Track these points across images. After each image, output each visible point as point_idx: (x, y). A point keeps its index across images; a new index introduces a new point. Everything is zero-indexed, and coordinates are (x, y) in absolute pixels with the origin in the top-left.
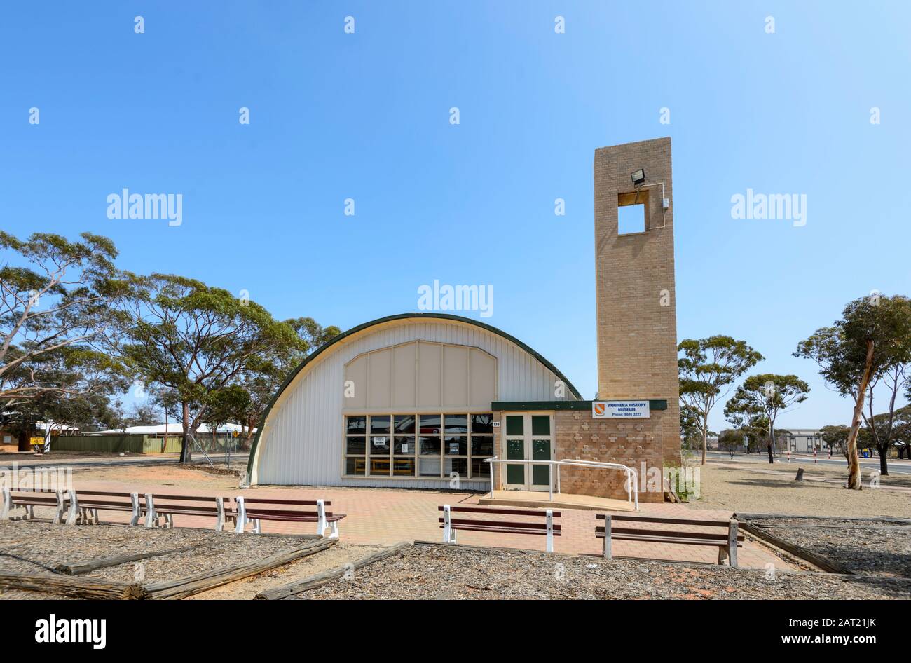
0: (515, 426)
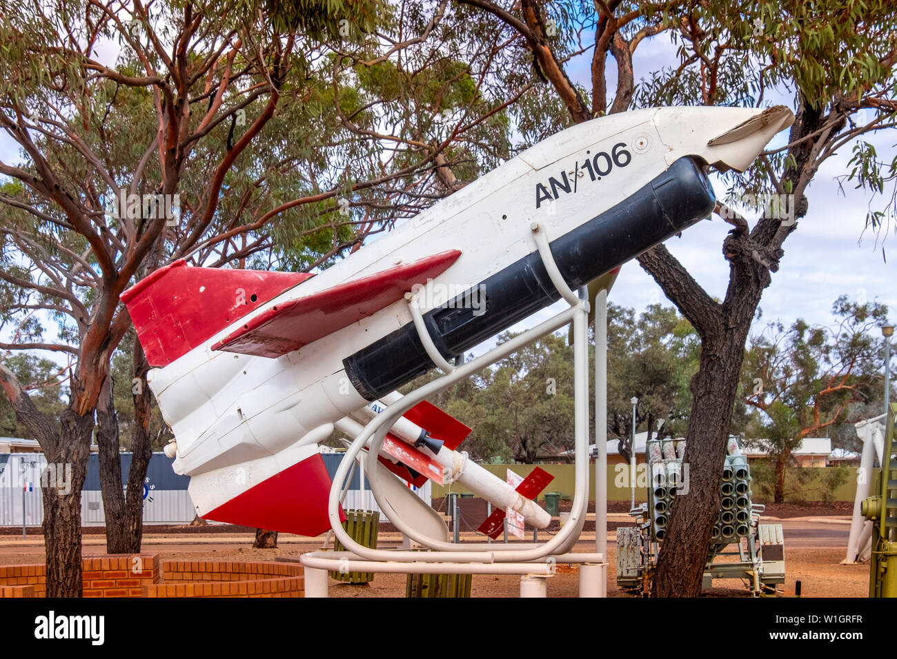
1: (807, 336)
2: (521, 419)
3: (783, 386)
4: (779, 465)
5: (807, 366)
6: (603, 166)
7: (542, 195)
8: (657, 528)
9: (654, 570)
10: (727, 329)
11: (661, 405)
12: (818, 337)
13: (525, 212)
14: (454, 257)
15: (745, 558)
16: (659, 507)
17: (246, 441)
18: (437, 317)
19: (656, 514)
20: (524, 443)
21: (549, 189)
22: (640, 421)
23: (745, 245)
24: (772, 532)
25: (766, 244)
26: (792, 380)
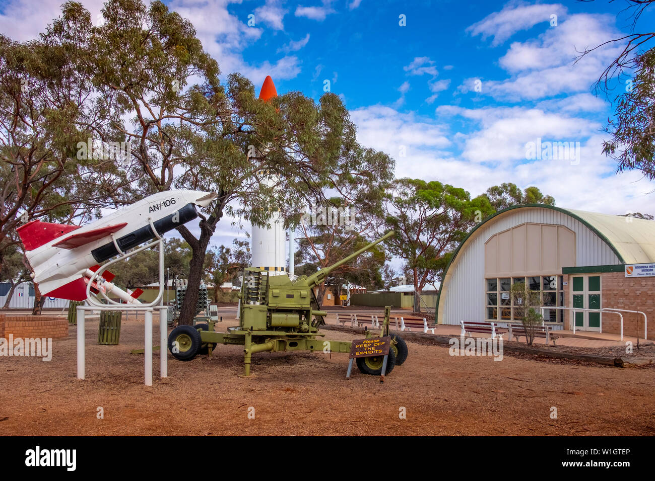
0: (578, 284)
1: (224, 251)
2: (128, 274)
3: (217, 265)
4: (216, 290)
5: (225, 260)
6: (168, 204)
7: (151, 210)
8: (179, 306)
9: (178, 320)
10: (200, 247)
11: (177, 271)
12: (228, 251)
13: (146, 214)
14: (125, 225)
15: (206, 316)
16: (179, 300)
17: (59, 273)
18: (120, 241)
19: (178, 302)
20: (129, 282)
21: (153, 208)
22: (170, 276)
23: (205, 224)
24: (214, 308)
25: (211, 224)
26: (220, 264)
